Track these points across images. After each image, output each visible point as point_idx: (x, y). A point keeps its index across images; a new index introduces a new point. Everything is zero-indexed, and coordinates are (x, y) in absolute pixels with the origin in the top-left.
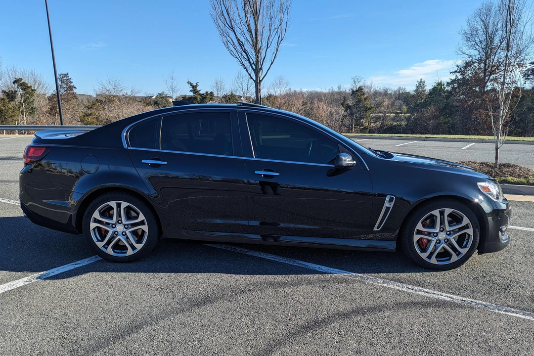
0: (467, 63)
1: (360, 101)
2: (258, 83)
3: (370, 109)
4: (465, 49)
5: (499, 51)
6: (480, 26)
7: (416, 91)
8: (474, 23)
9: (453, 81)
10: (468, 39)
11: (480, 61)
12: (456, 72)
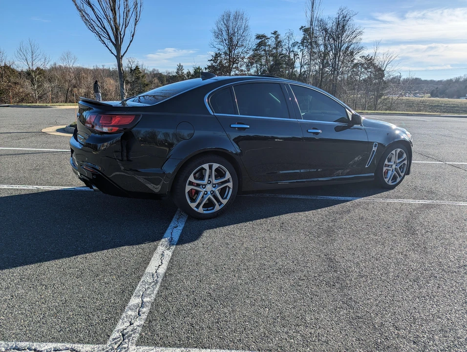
0: (216, 54)
1: (138, 78)
2: (119, 58)
3: (147, 85)
4: (215, 43)
5: (237, 47)
6: (224, 28)
7: (177, 73)
8: (220, 26)
9: (209, 67)
10: (217, 37)
11: (225, 53)
12: (211, 60)
